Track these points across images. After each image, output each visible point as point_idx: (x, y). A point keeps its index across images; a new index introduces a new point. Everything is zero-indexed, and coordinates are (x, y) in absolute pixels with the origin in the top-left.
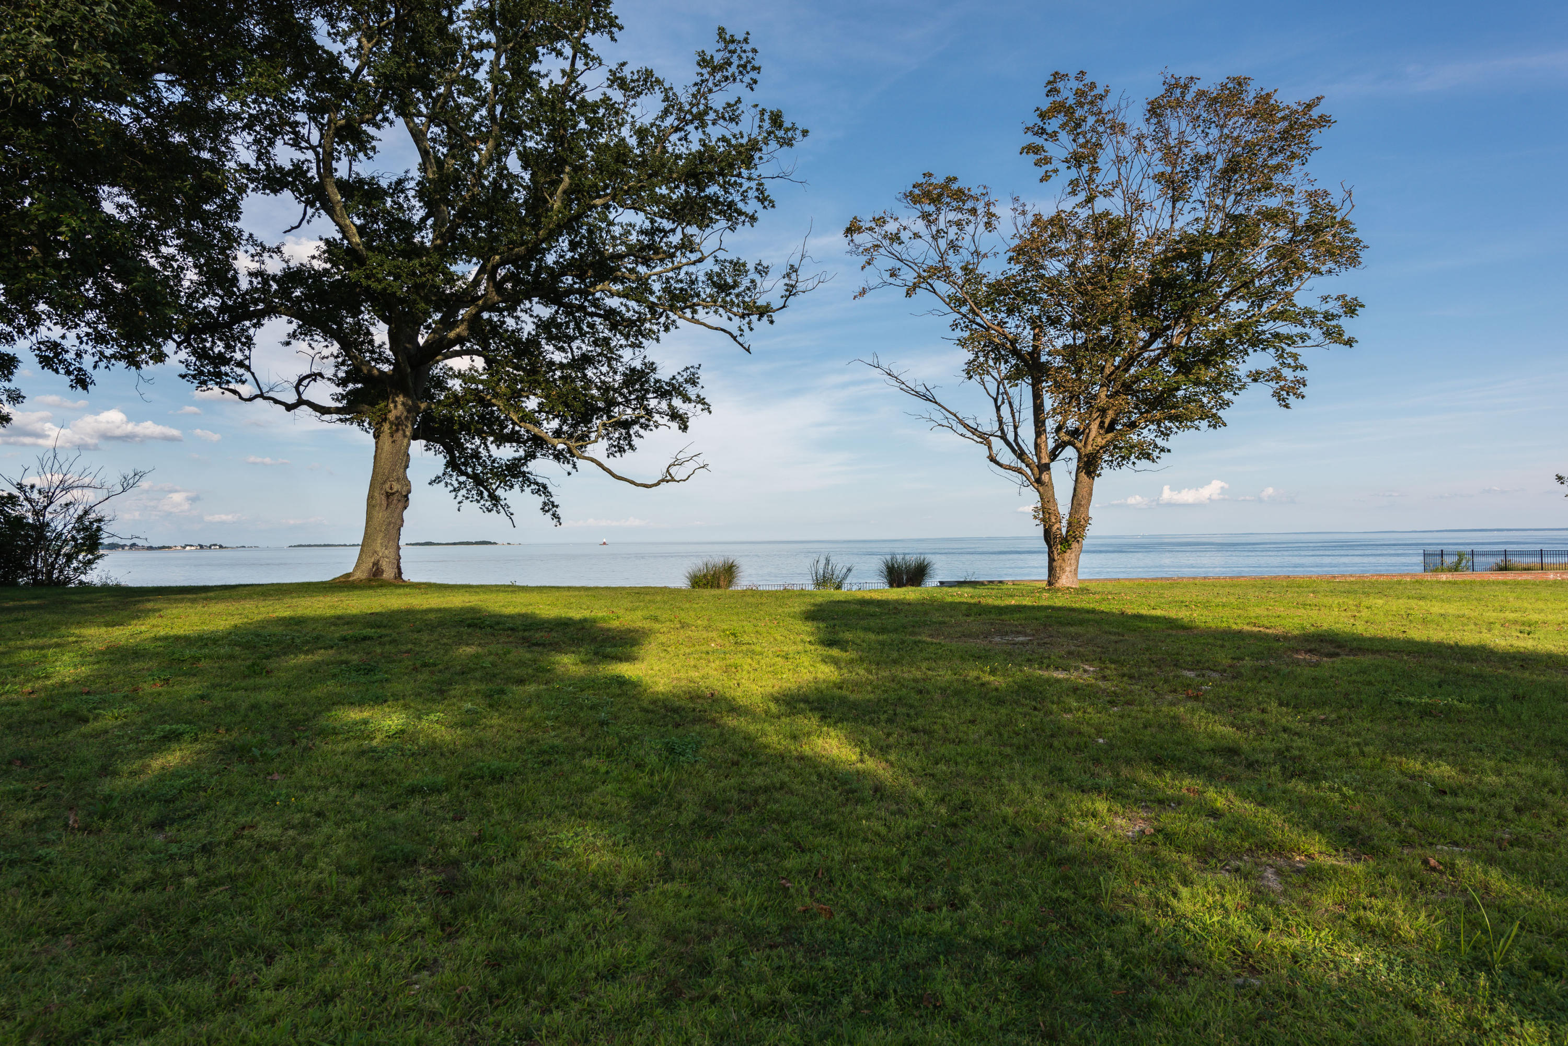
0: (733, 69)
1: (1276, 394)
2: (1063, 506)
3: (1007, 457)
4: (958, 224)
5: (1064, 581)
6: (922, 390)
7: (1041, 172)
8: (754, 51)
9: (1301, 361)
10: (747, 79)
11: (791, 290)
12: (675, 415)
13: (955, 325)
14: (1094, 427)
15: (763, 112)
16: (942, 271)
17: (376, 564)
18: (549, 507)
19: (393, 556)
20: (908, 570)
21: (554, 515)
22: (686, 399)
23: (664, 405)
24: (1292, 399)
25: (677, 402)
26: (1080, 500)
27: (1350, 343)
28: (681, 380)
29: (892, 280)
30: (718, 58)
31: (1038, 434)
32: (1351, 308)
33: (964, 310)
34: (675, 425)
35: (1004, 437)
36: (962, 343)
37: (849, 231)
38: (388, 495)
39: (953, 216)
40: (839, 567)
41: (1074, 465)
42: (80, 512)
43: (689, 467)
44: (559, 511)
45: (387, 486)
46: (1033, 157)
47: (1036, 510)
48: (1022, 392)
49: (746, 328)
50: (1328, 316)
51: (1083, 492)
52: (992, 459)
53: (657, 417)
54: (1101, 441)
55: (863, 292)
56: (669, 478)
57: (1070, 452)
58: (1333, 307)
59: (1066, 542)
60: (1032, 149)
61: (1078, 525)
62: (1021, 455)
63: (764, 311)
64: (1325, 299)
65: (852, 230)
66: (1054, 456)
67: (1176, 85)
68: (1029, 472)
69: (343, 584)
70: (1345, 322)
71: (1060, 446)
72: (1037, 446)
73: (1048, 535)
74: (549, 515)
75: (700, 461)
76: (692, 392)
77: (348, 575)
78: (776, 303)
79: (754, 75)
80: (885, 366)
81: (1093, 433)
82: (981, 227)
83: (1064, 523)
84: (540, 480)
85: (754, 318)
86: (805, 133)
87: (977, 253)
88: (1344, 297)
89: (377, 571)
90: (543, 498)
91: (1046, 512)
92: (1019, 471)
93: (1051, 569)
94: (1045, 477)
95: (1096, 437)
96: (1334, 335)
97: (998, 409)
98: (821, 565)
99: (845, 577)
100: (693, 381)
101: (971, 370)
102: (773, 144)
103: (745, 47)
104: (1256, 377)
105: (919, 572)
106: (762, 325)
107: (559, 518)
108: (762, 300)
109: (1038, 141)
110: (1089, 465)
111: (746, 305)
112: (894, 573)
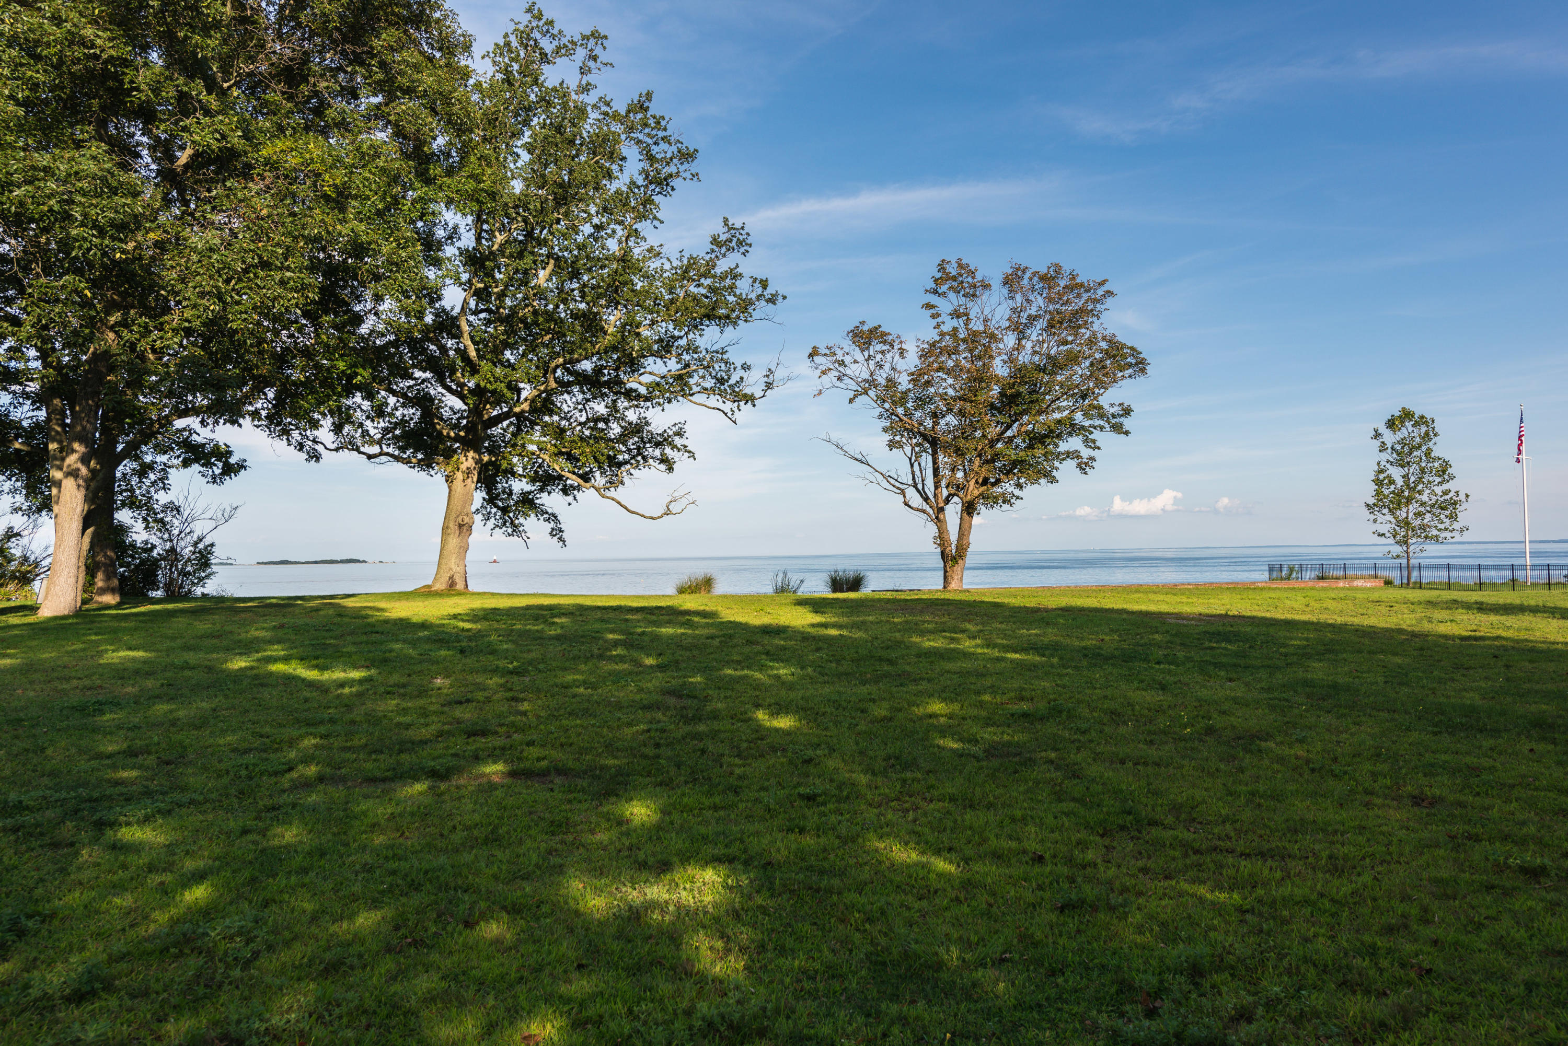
0: (734, 244)
1: (1080, 468)
2: (953, 536)
3: (916, 501)
4: (883, 352)
5: (953, 585)
6: (859, 457)
7: (934, 322)
8: (748, 234)
9: (1098, 444)
10: (742, 250)
11: (769, 386)
12: (664, 460)
13: (880, 416)
14: (972, 483)
15: (755, 280)
16: (872, 383)
17: (451, 578)
18: (557, 532)
19: (462, 571)
20: (847, 582)
21: (560, 539)
22: (674, 447)
23: (657, 452)
24: (1088, 470)
25: (668, 451)
26: (963, 532)
27: (1128, 433)
28: (671, 433)
29: (838, 384)
30: (723, 238)
31: (936, 488)
32: (1127, 411)
33: (887, 406)
34: (663, 467)
35: (915, 486)
36: (885, 430)
37: (811, 355)
38: (460, 526)
39: (879, 347)
40: (794, 579)
41: (959, 507)
42: (195, 538)
43: (684, 502)
44: (565, 535)
45: (460, 520)
46: (930, 312)
47: (935, 538)
48: (927, 460)
49: (736, 409)
50: (1114, 415)
51: (966, 526)
52: (906, 504)
53: (651, 461)
54: (976, 493)
55: (820, 393)
56: (668, 512)
57: (956, 499)
58: (1118, 409)
59: (955, 559)
60: (929, 306)
61: (962, 549)
62: (926, 499)
63: (750, 399)
64: (1112, 405)
65: (813, 354)
66: (947, 501)
67: (1018, 269)
68: (931, 512)
69: (426, 593)
70: (1124, 420)
71: (950, 496)
72: (935, 495)
73: (943, 555)
74: (555, 538)
75: (690, 498)
76: (678, 441)
77: (429, 586)
78: (758, 394)
79: (747, 248)
80: (834, 440)
81: (971, 488)
82: (897, 357)
83: (953, 546)
84: (550, 511)
85: (742, 403)
86: (784, 298)
87: (894, 369)
88: (1122, 404)
89: (452, 584)
90: (552, 525)
91: (942, 539)
92: (924, 511)
93: (945, 578)
94: (941, 516)
95: (973, 491)
96: (1118, 429)
97: (912, 465)
98: (780, 578)
99: (799, 586)
100: (679, 434)
101: (892, 445)
102: (763, 303)
103: (743, 232)
104: (1070, 453)
105: (856, 583)
106: (746, 408)
107: (564, 541)
108: (748, 391)
109: (934, 299)
110: (969, 509)
111: (736, 394)
112: (837, 584)
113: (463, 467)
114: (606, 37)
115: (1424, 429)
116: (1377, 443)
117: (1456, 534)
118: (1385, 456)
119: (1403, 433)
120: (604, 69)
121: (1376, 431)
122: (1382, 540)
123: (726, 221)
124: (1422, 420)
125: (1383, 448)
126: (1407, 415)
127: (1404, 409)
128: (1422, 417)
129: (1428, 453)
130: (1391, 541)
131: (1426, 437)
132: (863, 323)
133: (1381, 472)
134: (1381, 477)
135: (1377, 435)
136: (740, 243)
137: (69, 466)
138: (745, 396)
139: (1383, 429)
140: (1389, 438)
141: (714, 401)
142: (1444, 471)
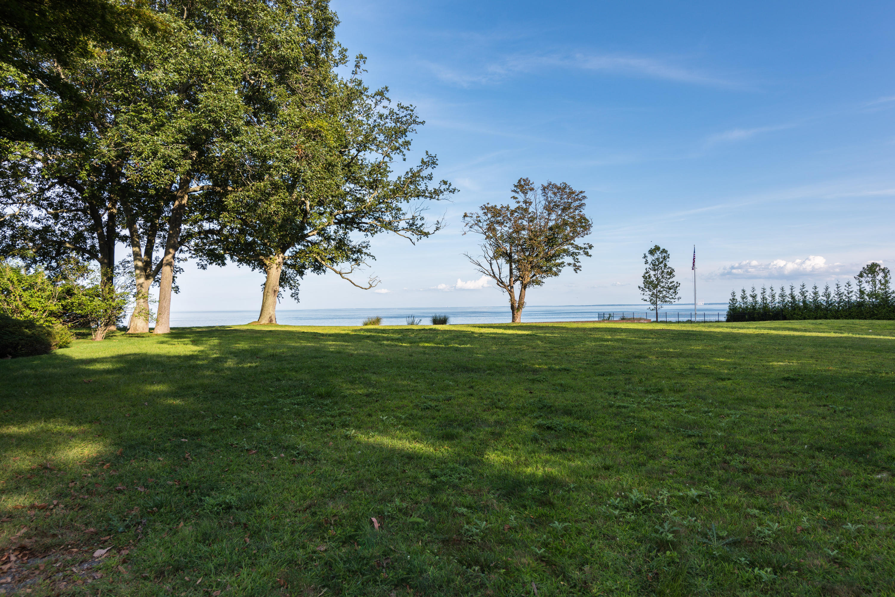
0: (430, 163)
1: (575, 270)
2: (517, 298)
5: (517, 320)
8: (437, 159)
9: (579, 260)
13: (489, 244)
20: (440, 319)
21: (296, 298)
24: (578, 271)
26: (521, 297)
27: (590, 256)
30: (426, 160)
31: (510, 278)
32: (591, 247)
36: (491, 250)
38: (274, 292)
41: (520, 286)
45: (275, 288)
46: (515, 200)
47: (509, 300)
49: (418, 239)
50: (585, 248)
51: (523, 294)
55: (465, 234)
56: (370, 287)
57: (519, 282)
58: (586, 246)
59: (519, 308)
60: (514, 198)
61: (521, 304)
63: (427, 234)
64: (584, 243)
65: (465, 216)
66: (514, 283)
70: (588, 250)
71: (517, 280)
73: (512, 307)
78: (431, 232)
79: (436, 166)
83: (517, 303)
85: (422, 236)
86: (459, 191)
88: (589, 244)
89: (271, 321)
91: (512, 300)
93: (513, 317)
94: (512, 290)
95: (527, 279)
96: (587, 254)
102: (447, 192)
103: (435, 158)
104: (569, 264)
105: (444, 321)
106: (424, 238)
107: (298, 300)
108: (426, 230)
109: (516, 195)
110: (524, 287)
111: (421, 232)
112: (436, 321)
113: (277, 261)
114: (366, 58)
115: (664, 254)
116: (644, 260)
117: (676, 300)
118: (648, 266)
119: (656, 256)
120: (363, 72)
121: (645, 255)
122: (645, 303)
123: (427, 152)
124: (664, 251)
125: (646, 262)
126: (657, 248)
127: (656, 246)
128: (664, 250)
129: (665, 265)
130: (649, 303)
131: (664, 258)
132: (488, 204)
133: (647, 273)
134: (647, 275)
135: (645, 257)
136: (434, 163)
137: (167, 260)
138: (425, 233)
139: (647, 254)
140: (650, 258)
141: (409, 234)
142: (671, 273)
